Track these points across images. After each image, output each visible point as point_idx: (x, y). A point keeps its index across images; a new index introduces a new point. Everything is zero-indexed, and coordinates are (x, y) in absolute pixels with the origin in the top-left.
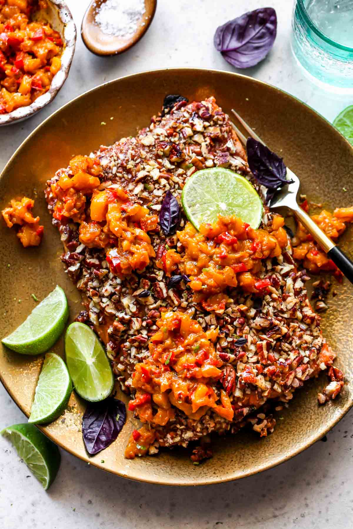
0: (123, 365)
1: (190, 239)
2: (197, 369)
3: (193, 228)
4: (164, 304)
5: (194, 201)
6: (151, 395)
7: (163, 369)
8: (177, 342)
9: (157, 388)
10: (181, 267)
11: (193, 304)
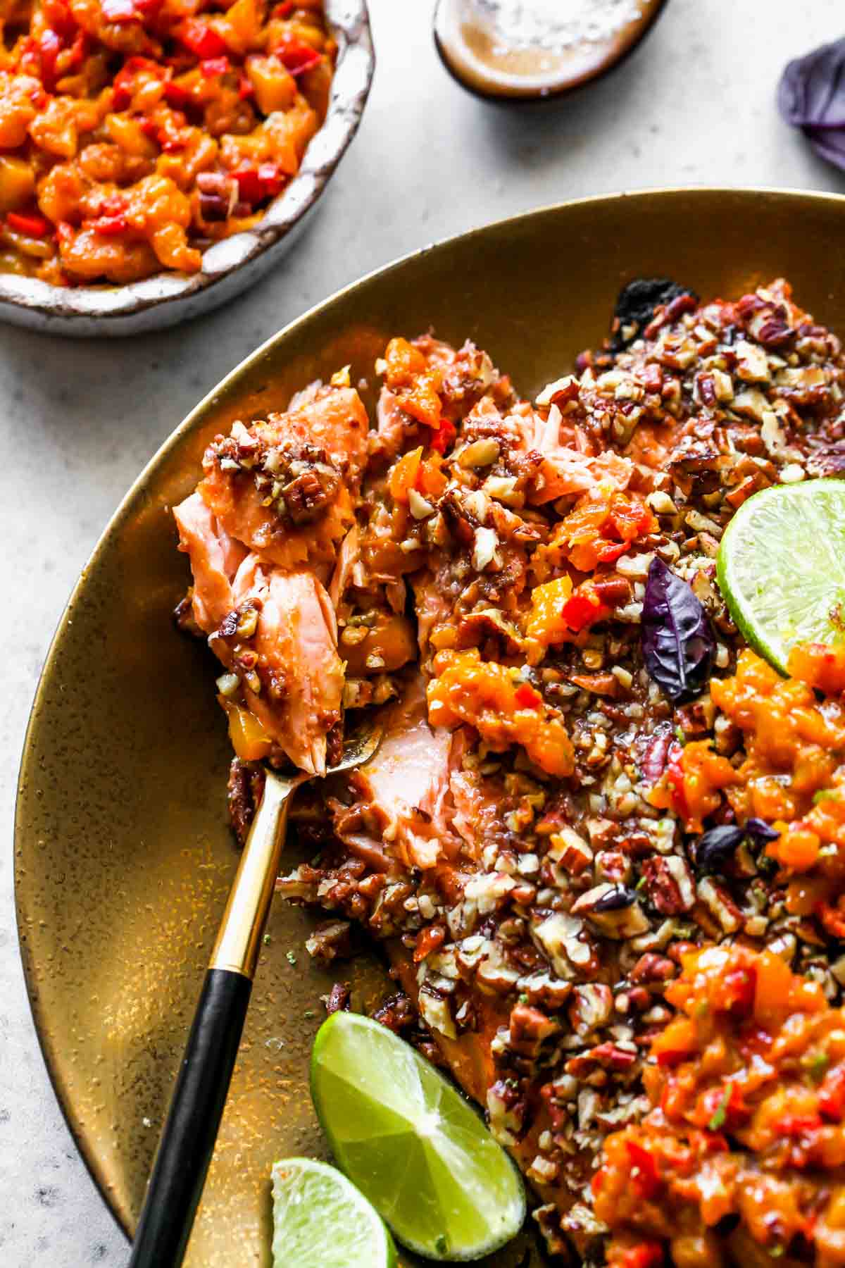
0: (551, 1160)
1: (759, 699)
2: (828, 1132)
3: (766, 664)
4: (685, 932)
5: (760, 580)
6: (665, 1244)
7: (703, 1145)
8: (745, 1051)
9: (685, 1216)
10: (737, 798)
11: (786, 924)
